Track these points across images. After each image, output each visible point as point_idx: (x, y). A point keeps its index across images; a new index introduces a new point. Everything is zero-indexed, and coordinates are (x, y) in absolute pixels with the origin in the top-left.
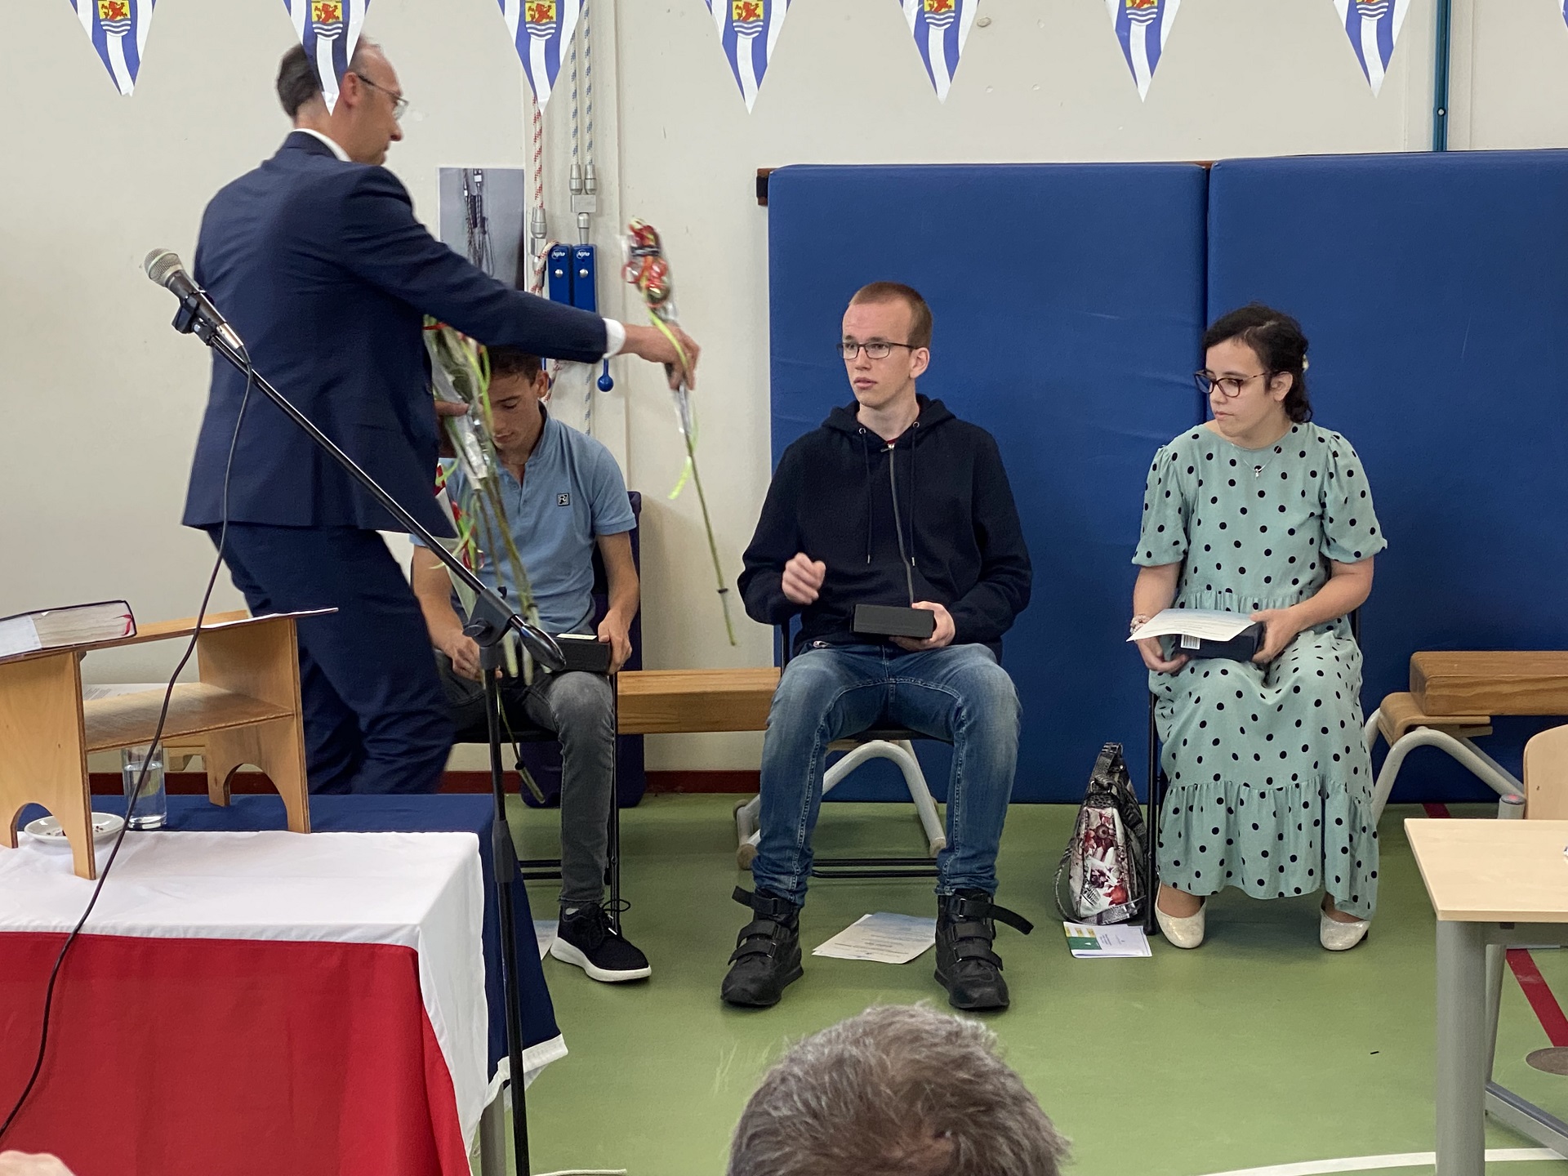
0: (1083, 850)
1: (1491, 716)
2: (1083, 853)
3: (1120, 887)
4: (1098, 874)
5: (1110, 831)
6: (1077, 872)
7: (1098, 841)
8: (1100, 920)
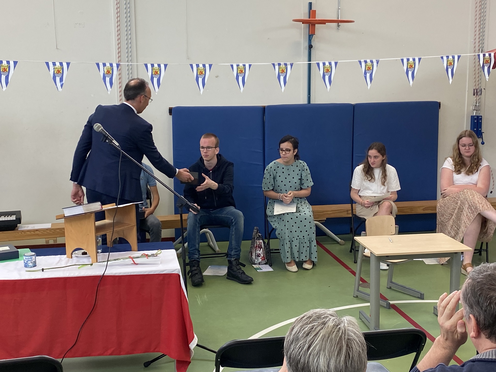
0: (255, 249)
1: (326, 218)
2: (255, 250)
3: (263, 257)
4: (259, 254)
5: (261, 245)
6: (254, 254)
7: (259, 247)
8: (259, 264)
